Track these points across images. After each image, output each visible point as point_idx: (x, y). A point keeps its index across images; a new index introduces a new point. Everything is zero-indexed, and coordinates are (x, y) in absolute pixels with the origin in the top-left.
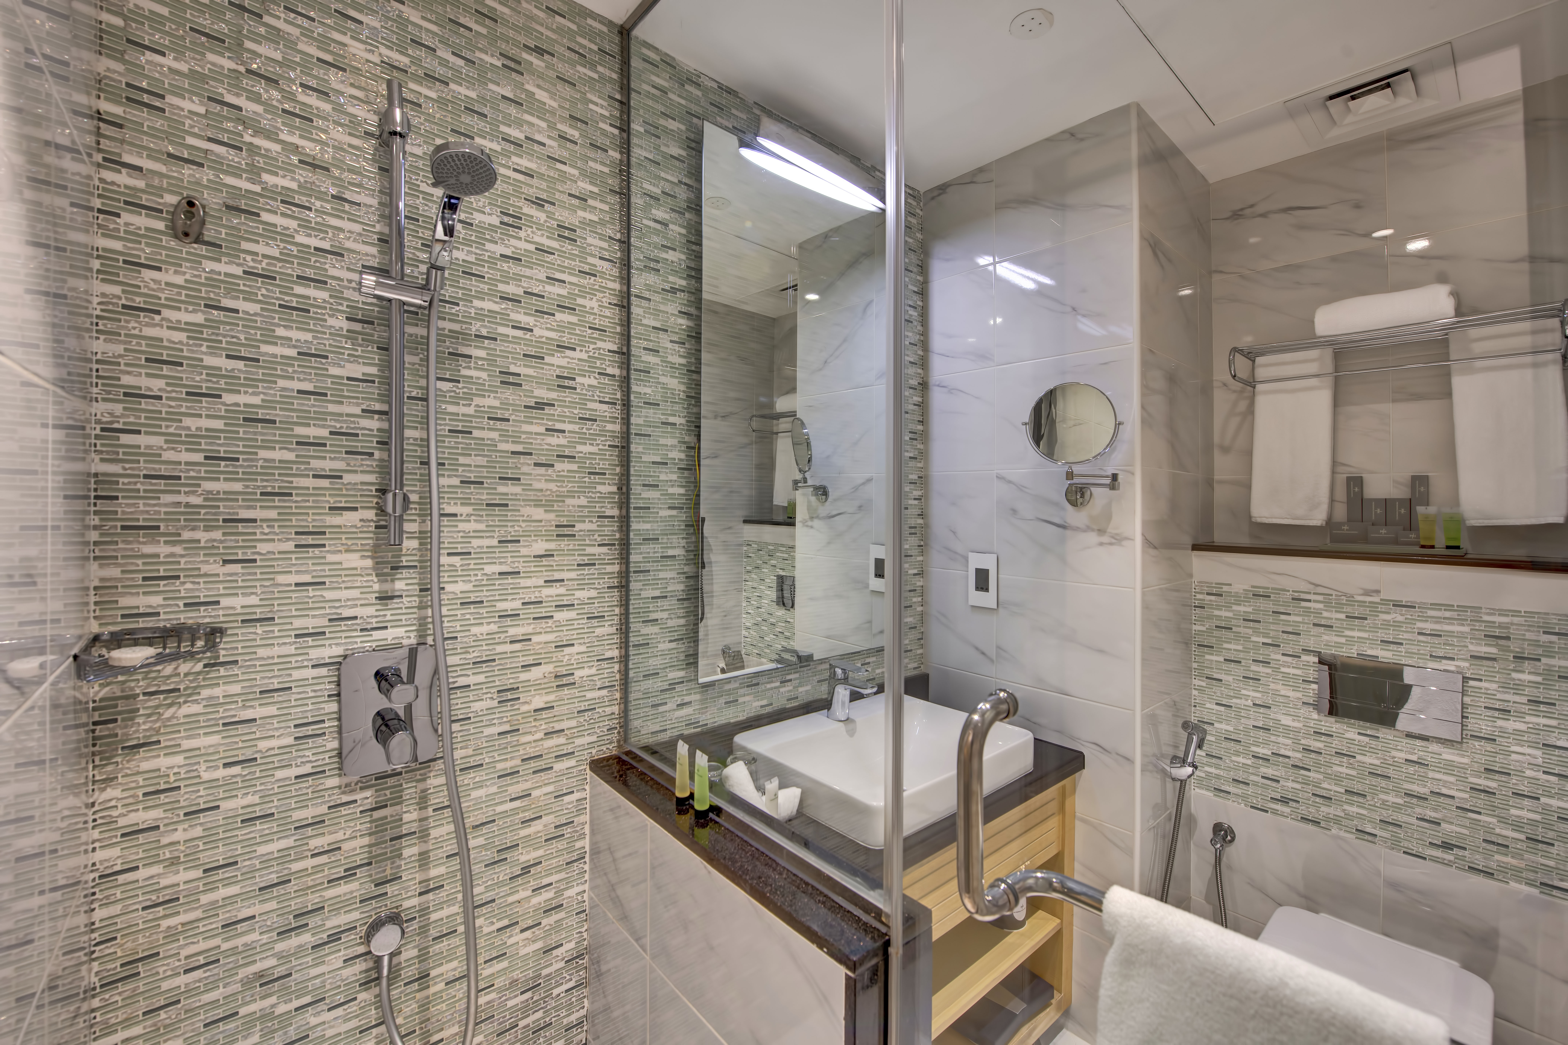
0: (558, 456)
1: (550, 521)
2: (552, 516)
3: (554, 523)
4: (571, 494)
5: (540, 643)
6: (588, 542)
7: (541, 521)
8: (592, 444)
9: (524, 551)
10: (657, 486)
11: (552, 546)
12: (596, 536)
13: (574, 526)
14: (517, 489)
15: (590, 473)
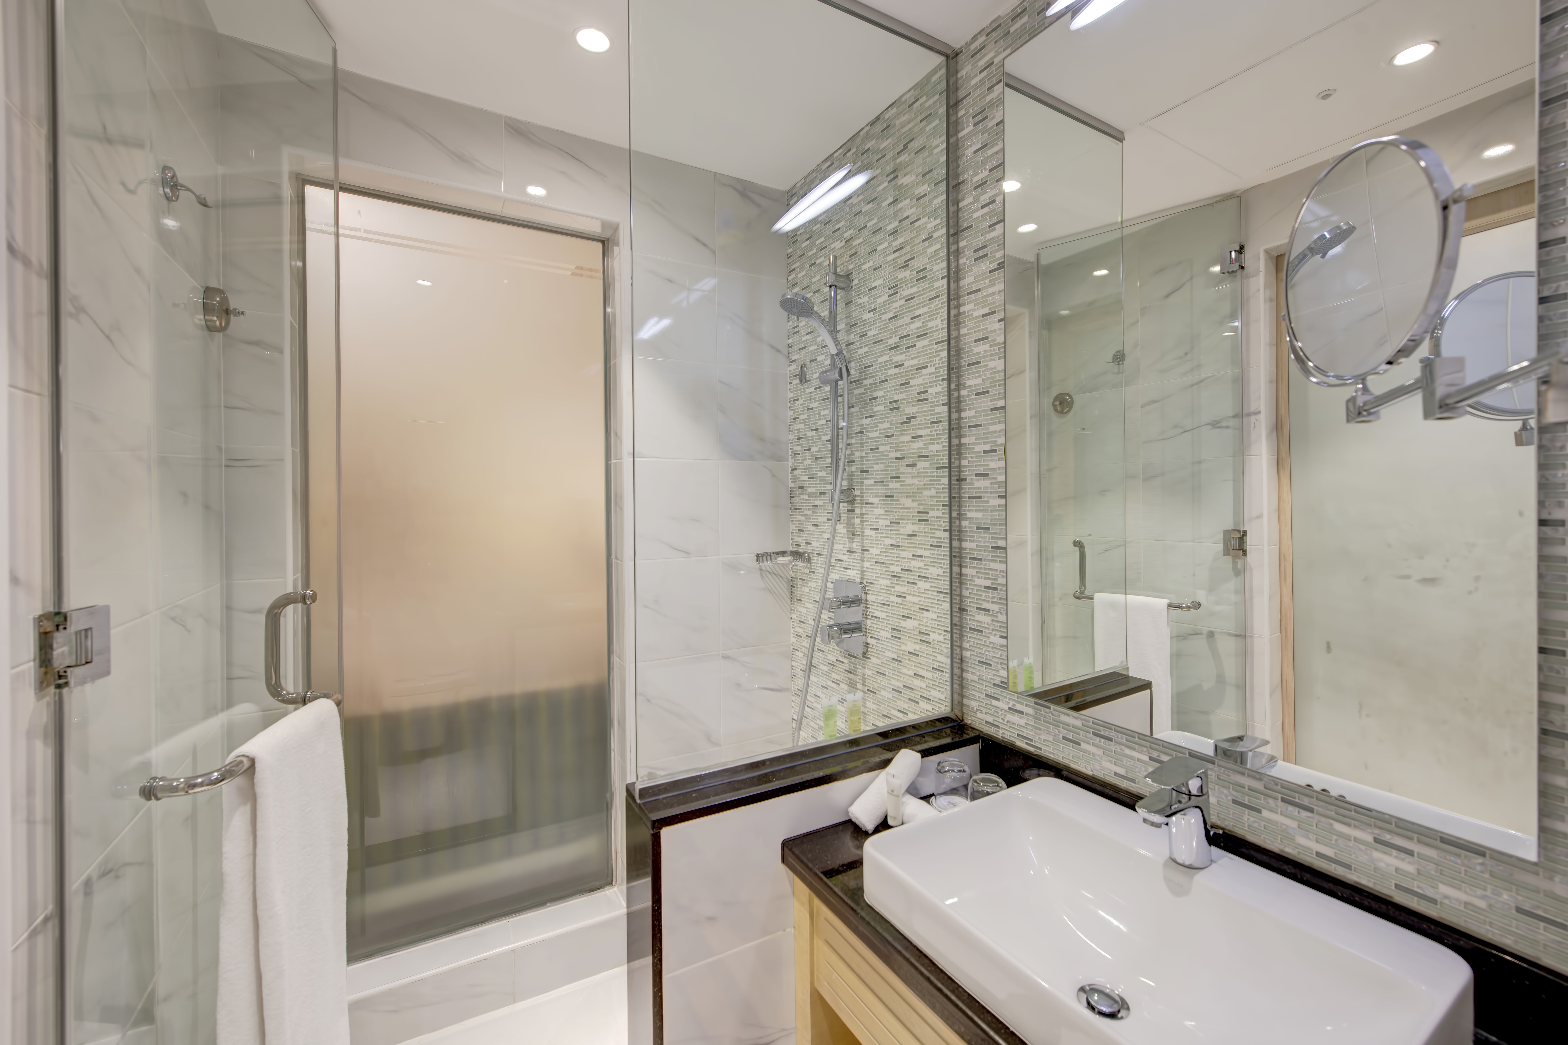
0: (919, 457)
1: (914, 508)
2: (915, 505)
3: (916, 510)
4: (926, 487)
5: (910, 602)
6: (936, 527)
7: (910, 508)
8: (938, 443)
9: (902, 531)
10: (987, 475)
11: (916, 528)
12: (942, 522)
13: (927, 513)
14: (897, 485)
15: (937, 468)
